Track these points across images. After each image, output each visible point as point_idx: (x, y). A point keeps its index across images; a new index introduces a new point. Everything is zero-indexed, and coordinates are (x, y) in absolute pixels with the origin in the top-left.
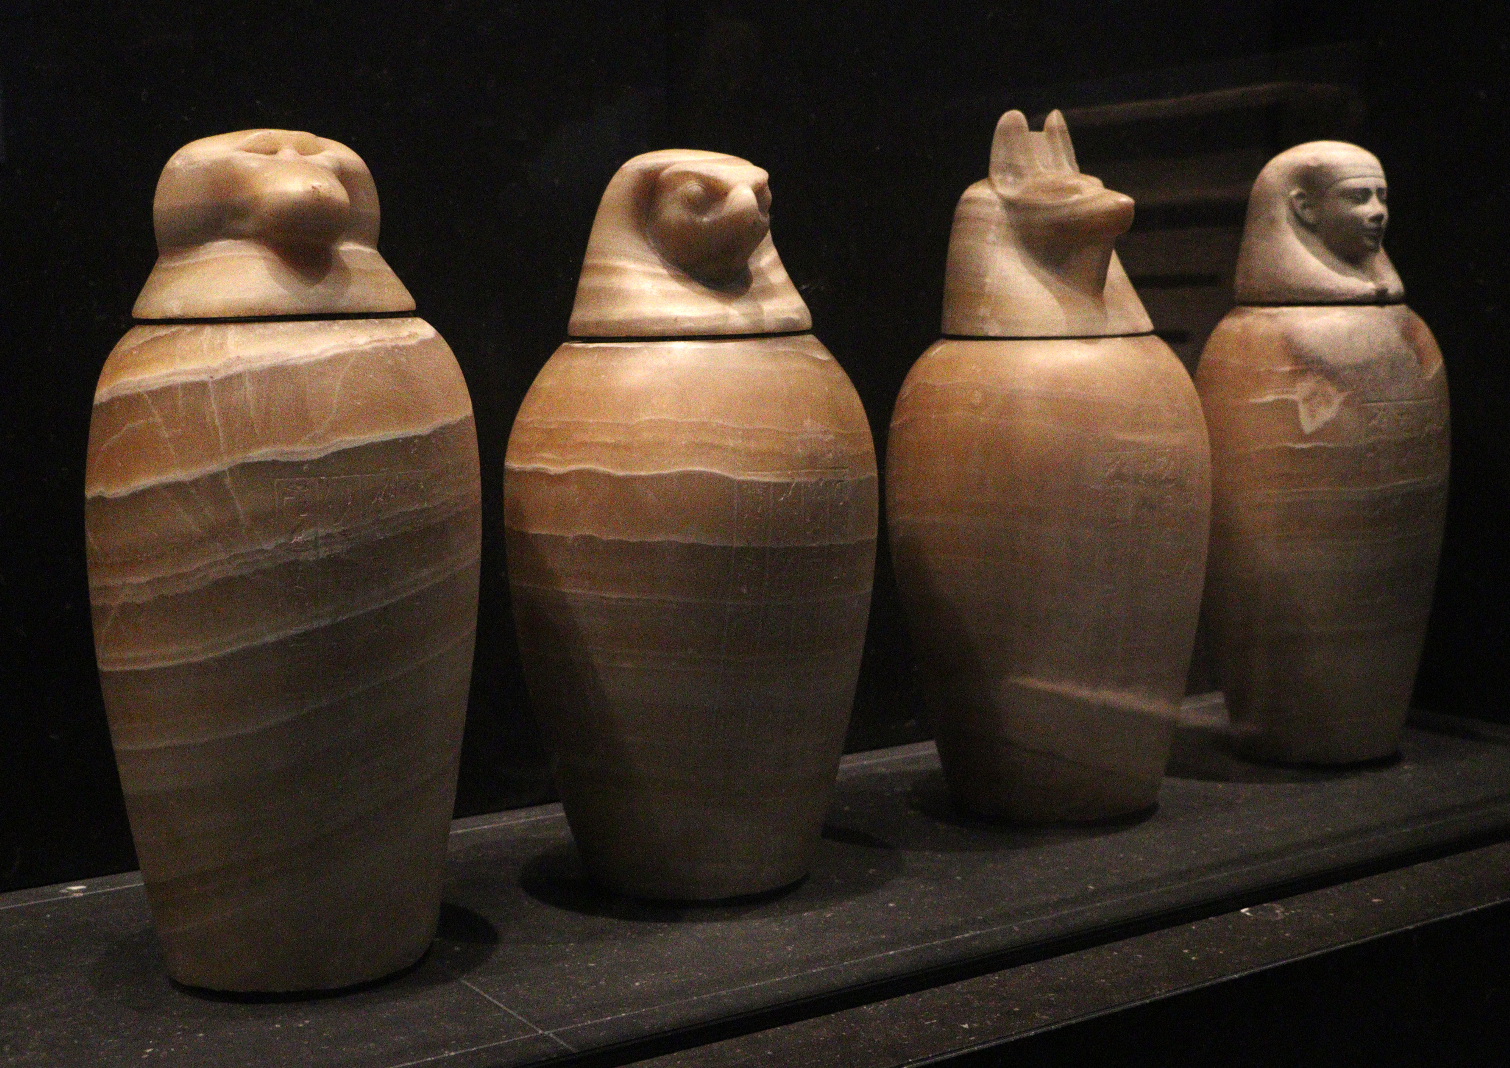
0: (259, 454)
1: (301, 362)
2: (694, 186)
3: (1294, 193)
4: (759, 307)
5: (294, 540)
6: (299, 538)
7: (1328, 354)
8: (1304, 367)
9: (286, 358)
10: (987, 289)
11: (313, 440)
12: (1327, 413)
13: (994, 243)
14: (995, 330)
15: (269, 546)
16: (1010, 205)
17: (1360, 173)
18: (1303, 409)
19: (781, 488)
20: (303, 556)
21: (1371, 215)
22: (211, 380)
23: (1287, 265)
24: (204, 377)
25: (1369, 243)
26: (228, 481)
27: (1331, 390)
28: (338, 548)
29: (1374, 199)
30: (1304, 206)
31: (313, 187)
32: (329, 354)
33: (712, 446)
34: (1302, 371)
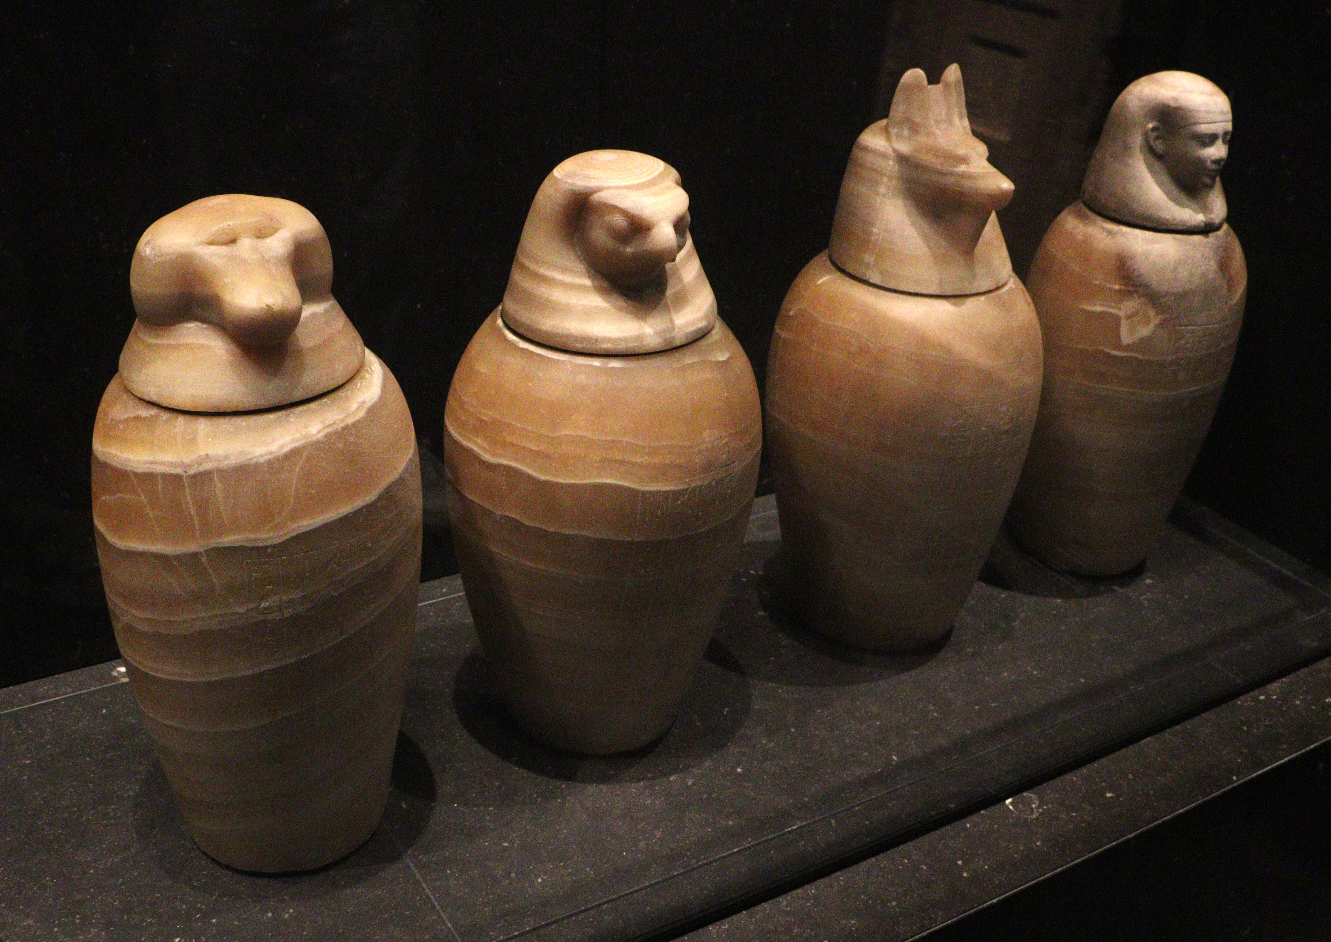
0: (229, 540)
1: (262, 460)
2: (620, 221)
3: (1150, 126)
4: (672, 321)
5: (262, 606)
6: (265, 604)
7: (1153, 279)
8: (1131, 289)
9: (249, 457)
10: (873, 239)
11: (274, 528)
12: (1145, 331)
13: (884, 195)
14: (875, 279)
15: (241, 610)
16: (902, 159)
17: (1213, 120)
18: (1124, 324)
19: (677, 494)
20: (270, 617)
21: (1213, 158)
22: (185, 475)
23: (1133, 189)
24: (179, 471)
25: (1208, 181)
26: (204, 559)
27: (1151, 313)
28: (299, 609)
29: (1219, 142)
30: (1157, 138)
31: (267, 305)
32: (287, 449)
33: (623, 462)
34: (1129, 291)
